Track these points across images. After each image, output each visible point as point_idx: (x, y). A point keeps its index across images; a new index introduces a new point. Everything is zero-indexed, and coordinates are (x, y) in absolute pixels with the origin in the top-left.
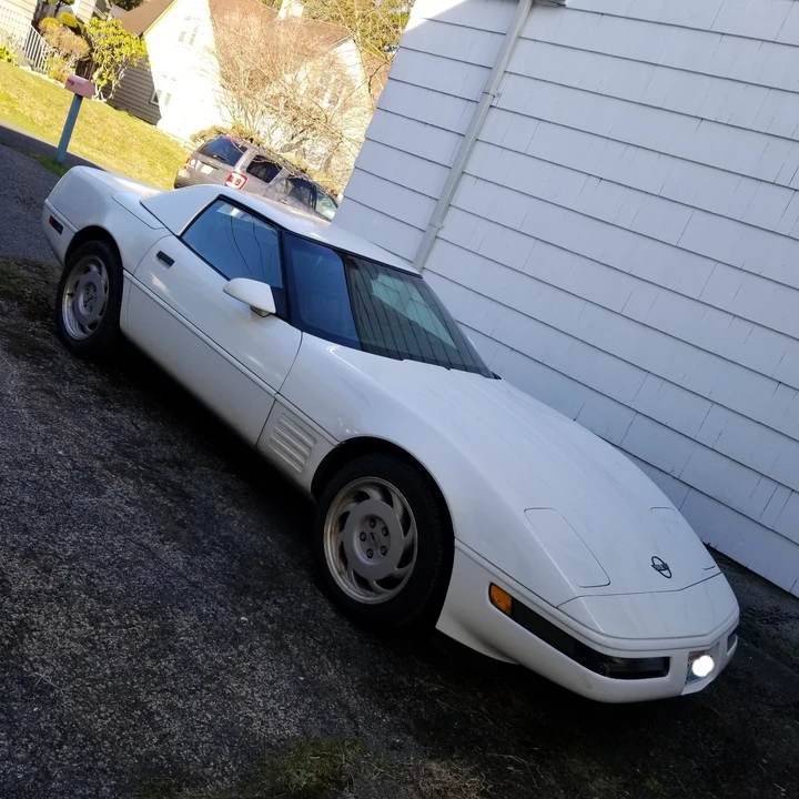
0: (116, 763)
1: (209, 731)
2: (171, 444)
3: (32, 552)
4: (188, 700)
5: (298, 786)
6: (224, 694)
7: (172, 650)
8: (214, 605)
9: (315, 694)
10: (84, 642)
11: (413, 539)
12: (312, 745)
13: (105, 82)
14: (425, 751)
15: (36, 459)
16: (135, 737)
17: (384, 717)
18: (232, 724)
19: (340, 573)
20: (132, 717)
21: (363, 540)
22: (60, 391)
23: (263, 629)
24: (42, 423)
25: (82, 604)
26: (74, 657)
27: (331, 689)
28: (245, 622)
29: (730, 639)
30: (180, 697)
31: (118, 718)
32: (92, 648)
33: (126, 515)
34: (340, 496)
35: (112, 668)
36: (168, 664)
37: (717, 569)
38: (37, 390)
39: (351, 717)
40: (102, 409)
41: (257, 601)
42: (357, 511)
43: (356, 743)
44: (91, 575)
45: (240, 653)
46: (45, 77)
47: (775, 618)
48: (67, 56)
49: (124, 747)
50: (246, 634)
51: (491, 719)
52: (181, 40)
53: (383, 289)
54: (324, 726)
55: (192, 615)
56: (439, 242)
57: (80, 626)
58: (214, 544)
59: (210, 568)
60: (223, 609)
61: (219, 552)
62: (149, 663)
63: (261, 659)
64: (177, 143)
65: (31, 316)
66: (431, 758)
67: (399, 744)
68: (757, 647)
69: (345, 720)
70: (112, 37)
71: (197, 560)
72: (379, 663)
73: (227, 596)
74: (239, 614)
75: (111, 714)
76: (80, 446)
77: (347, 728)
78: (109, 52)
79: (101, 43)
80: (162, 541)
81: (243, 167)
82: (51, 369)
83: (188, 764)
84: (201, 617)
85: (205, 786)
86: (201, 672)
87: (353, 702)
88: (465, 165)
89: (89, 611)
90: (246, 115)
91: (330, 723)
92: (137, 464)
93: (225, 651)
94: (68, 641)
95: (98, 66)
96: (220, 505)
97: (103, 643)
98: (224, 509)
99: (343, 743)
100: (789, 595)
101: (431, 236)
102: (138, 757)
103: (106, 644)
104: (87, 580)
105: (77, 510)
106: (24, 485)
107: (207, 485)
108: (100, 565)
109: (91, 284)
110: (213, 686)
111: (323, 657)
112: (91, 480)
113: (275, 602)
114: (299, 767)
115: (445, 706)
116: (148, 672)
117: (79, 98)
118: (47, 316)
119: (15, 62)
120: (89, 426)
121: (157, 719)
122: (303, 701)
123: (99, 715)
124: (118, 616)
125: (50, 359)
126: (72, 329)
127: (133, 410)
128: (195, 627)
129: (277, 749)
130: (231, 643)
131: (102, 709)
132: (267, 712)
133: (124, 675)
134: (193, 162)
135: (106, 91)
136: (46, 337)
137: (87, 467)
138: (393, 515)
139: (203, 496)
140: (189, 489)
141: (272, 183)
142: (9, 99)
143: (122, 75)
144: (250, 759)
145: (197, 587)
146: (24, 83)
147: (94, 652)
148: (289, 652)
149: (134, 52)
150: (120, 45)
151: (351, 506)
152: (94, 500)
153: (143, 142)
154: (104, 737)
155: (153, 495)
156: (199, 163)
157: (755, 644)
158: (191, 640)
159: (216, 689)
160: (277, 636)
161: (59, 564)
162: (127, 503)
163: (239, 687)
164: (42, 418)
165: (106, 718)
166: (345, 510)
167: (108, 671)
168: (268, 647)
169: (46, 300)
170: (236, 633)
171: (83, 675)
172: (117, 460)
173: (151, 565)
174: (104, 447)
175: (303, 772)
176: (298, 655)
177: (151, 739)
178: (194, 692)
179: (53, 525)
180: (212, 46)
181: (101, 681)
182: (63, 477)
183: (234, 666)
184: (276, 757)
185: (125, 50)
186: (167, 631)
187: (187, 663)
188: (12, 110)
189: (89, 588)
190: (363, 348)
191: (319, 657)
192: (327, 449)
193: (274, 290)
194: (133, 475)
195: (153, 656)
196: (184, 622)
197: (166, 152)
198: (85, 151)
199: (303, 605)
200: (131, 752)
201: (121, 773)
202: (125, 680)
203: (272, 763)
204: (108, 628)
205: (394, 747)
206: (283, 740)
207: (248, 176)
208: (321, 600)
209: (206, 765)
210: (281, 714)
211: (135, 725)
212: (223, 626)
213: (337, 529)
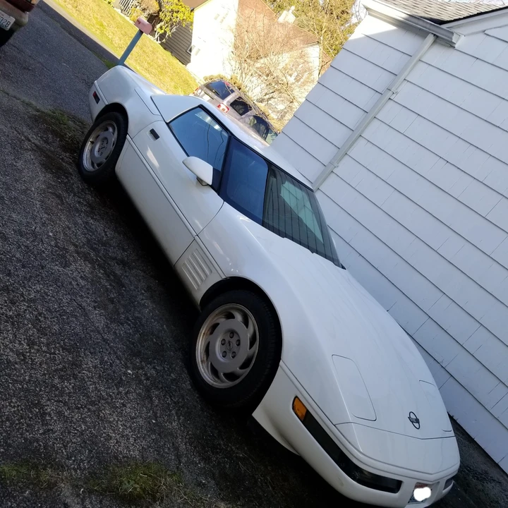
0: (9, 438)
1: (79, 437)
2: (124, 250)
3: (8, 288)
4: (73, 412)
5: (126, 490)
6: (98, 416)
7: (75, 377)
8: (113, 357)
9: (159, 434)
10: (18, 354)
11: (254, 353)
12: (145, 466)
13: (163, 31)
14: (220, 494)
15: (34, 233)
16: (28, 425)
17: (200, 463)
18: (97, 437)
19: (202, 361)
20: (31, 412)
21: (223, 344)
22: (65, 198)
23: (140, 382)
24: (46, 213)
25: (27, 331)
26: (9, 362)
27: (171, 434)
28: (130, 374)
29: (448, 482)
30: (69, 409)
31: (22, 410)
32: (22, 360)
33: (77, 284)
34: (217, 311)
35: (31, 376)
36: (68, 386)
37: (452, 433)
38: (51, 193)
39: (178, 457)
40: (88, 216)
41: (143, 363)
42: (225, 324)
43: (175, 474)
44: (40, 314)
45: (119, 393)
46: (128, 19)
47: (483, 477)
48: (144, 10)
49: (18, 429)
50: (127, 382)
51: (272, 486)
52: (216, 19)
53: (288, 193)
54: (158, 457)
55: (96, 359)
56: (333, 175)
57: (20, 344)
58: (128, 319)
59: (120, 334)
60: (118, 362)
61: (129, 325)
62: (56, 381)
63: (131, 401)
64: (195, 79)
65: (65, 149)
66: (223, 500)
67: (204, 484)
68: (466, 493)
69: (173, 457)
70: (175, 5)
71: (113, 326)
72: (209, 427)
73: (124, 354)
74: (127, 368)
75: (18, 406)
76: (65, 234)
77: (173, 463)
78: (170, 14)
79: (167, 7)
80: (95, 307)
81: (228, 102)
82: (65, 184)
83: (57, 453)
84: (102, 362)
85: (63, 472)
86: (88, 397)
87: (183, 447)
88: (363, 131)
89: (30, 336)
90: (242, 73)
91: (162, 456)
92: (97, 256)
93: (110, 388)
94: (8, 350)
95: (161, 21)
96: (141, 297)
97: (31, 359)
98: (143, 299)
99: (166, 472)
100: (497, 465)
101: (329, 170)
102: (26, 439)
103: (33, 361)
104: (36, 317)
105: (47, 272)
106: (19, 247)
107: (137, 282)
108: (49, 310)
109: (106, 138)
110: (93, 408)
111: (173, 412)
112: (63, 257)
113: (154, 368)
114: (130, 478)
115: (243, 468)
116: (53, 386)
117: (141, 32)
118: (75, 152)
119: (112, 4)
120: (76, 224)
121: (48, 418)
122: (149, 436)
123: (10, 404)
124: (48, 345)
125: (67, 178)
126: (86, 163)
127: (107, 223)
128: (95, 367)
129: (121, 462)
130: (116, 385)
131: (13, 401)
132: (123, 436)
133: (37, 383)
134: (200, 91)
135: (162, 36)
136: (70, 164)
137: (64, 248)
138: (246, 333)
139: (132, 288)
140: (126, 281)
141: (243, 116)
142: (102, 25)
143: (174, 30)
144: (100, 463)
145: (107, 343)
146: (114, 18)
147: (22, 362)
148: (151, 401)
149: (185, 18)
150: (178, 11)
151: (222, 320)
152: (61, 269)
153: (174, 72)
154: (8, 419)
155: (100, 278)
156: (203, 93)
157: (466, 491)
158: (90, 375)
159: (94, 411)
160: (148, 390)
161: (22, 301)
162: (81, 277)
163: (110, 414)
164: (47, 210)
165: (14, 407)
166: (217, 322)
167: (27, 378)
168: (139, 394)
169: (78, 143)
170: (121, 379)
171: (9, 375)
172: (86, 249)
173: (82, 320)
174: (80, 239)
175: (132, 482)
176: (157, 405)
177: (38, 430)
178: (79, 408)
179: (28, 276)
180: (233, 26)
181: (21, 382)
182: (46, 249)
183: (112, 400)
184: (118, 467)
185: (180, 16)
186: (76, 364)
187: (82, 389)
188: (102, 32)
189: (36, 322)
190: (263, 224)
191: (171, 411)
192: (218, 279)
193: (215, 171)
194: (92, 262)
195: (61, 377)
196: (90, 362)
197: (186, 82)
198: (138, 68)
199: (172, 375)
200: (21, 434)
201: (10, 445)
202: (36, 386)
203: (114, 470)
204: (38, 350)
205: (200, 484)
206: (127, 457)
207: (230, 108)
208: (185, 376)
209: (69, 458)
210: (132, 440)
211: (31, 418)
212: (114, 372)
213: (209, 333)
